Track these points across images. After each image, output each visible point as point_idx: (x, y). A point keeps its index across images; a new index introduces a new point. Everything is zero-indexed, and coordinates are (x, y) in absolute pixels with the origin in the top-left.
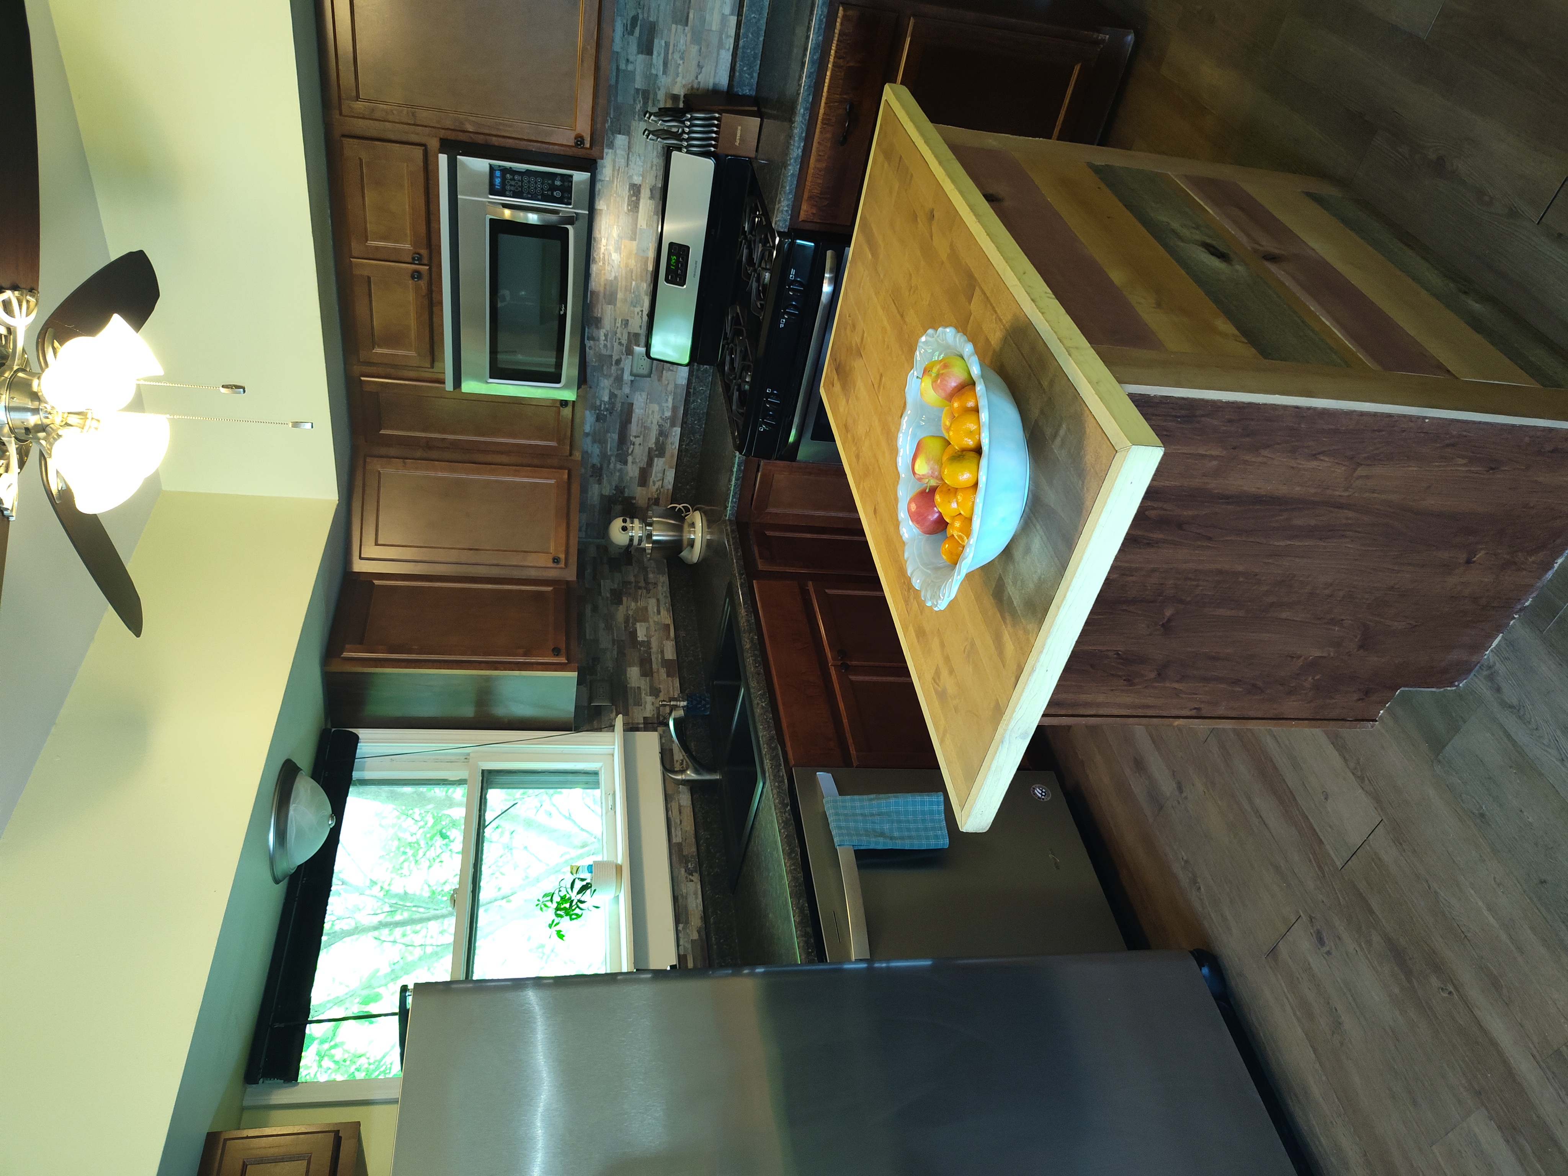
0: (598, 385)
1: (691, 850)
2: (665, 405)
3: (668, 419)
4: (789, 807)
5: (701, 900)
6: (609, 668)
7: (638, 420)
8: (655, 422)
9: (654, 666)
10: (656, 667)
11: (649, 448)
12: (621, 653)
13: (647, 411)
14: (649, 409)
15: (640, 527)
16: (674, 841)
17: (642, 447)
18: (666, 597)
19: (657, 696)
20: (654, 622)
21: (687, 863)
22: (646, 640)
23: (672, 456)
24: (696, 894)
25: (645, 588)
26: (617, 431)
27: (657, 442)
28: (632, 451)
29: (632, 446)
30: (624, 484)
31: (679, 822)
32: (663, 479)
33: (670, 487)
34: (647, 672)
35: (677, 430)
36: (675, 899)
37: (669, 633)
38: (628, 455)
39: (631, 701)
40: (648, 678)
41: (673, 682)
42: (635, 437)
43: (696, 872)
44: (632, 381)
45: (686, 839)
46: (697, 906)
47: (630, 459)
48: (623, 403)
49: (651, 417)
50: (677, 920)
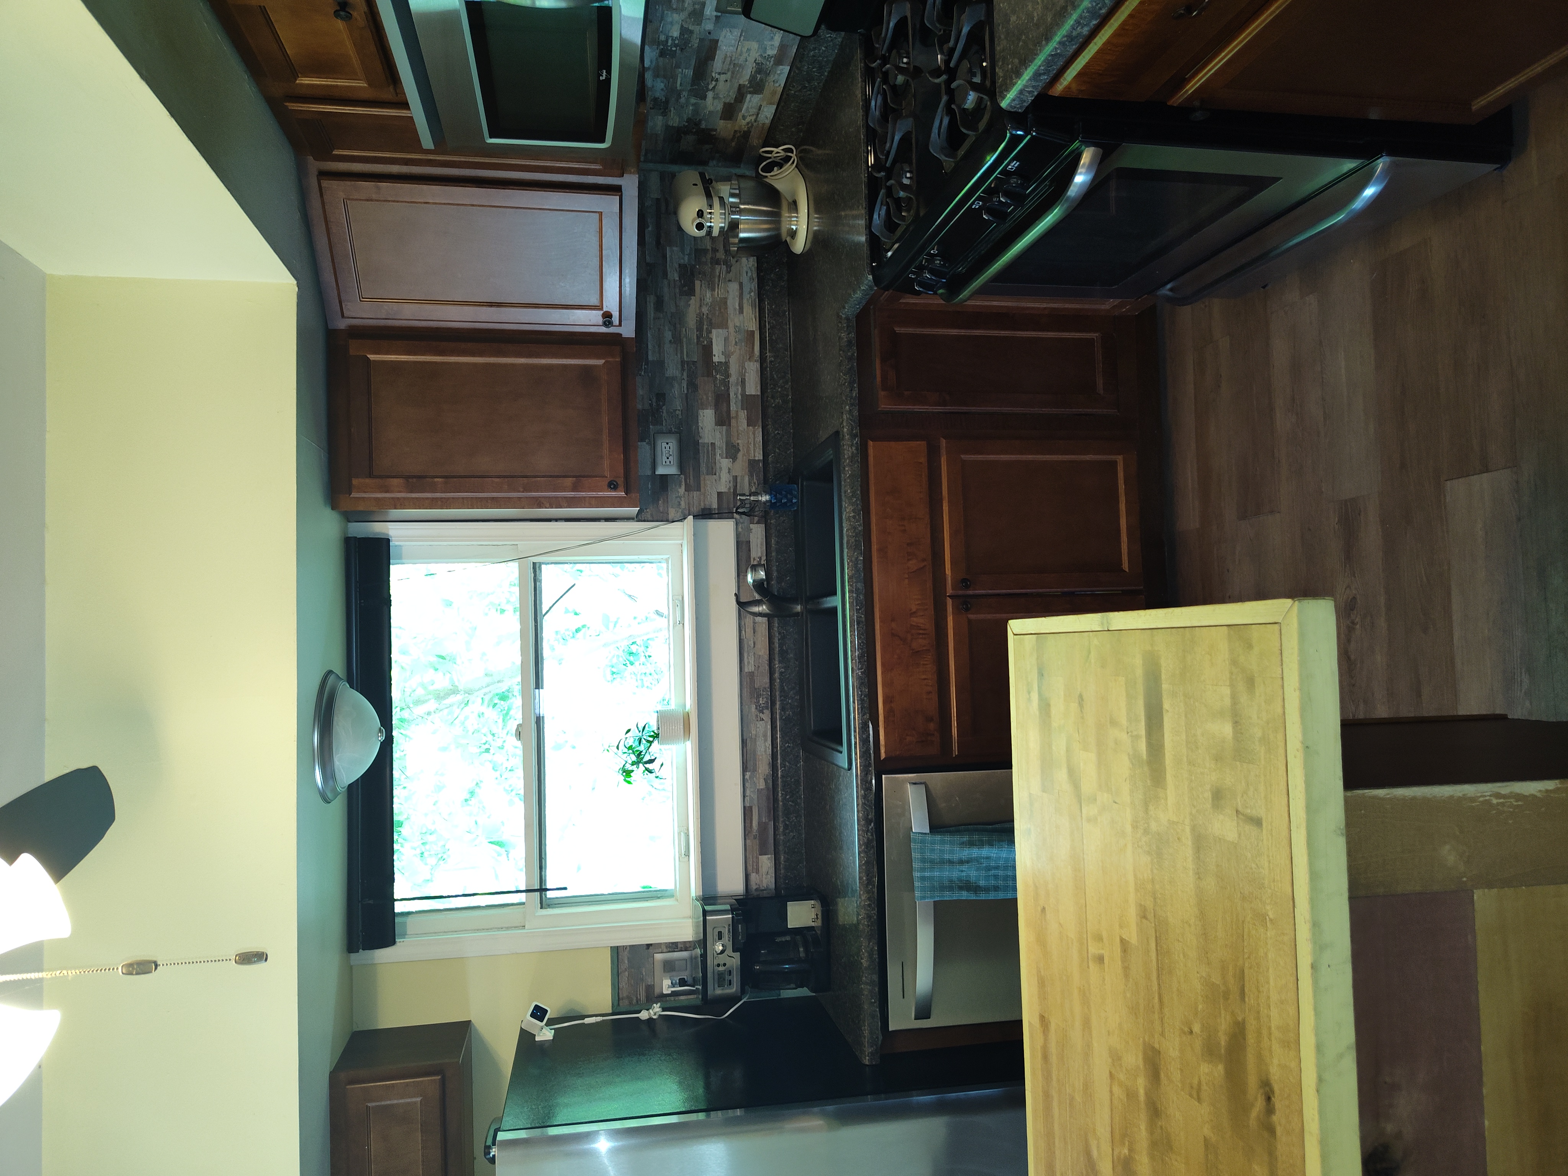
0: (662, 19)
1: (763, 681)
2: (768, 43)
3: (772, 57)
4: (872, 825)
5: (770, 742)
6: (677, 412)
7: (725, 58)
8: (751, 60)
9: (733, 407)
10: (735, 409)
11: (740, 85)
12: (693, 386)
13: (739, 49)
14: (743, 46)
15: (721, 214)
16: (746, 670)
17: (728, 83)
18: (752, 279)
19: (734, 458)
20: (735, 327)
21: (758, 696)
22: (723, 361)
23: (774, 93)
24: (765, 736)
25: (726, 263)
26: (692, 67)
27: (752, 78)
28: (714, 87)
29: (714, 83)
30: (701, 118)
31: (752, 645)
32: (758, 115)
33: (768, 122)
34: (723, 420)
35: (784, 70)
36: (744, 742)
37: (753, 348)
38: (708, 90)
39: (703, 468)
40: (724, 427)
41: (754, 434)
42: (719, 74)
43: (767, 708)
44: (717, 17)
45: (759, 667)
46: (765, 751)
47: (710, 95)
48: (701, 40)
49: (745, 55)
50: (745, 768)
